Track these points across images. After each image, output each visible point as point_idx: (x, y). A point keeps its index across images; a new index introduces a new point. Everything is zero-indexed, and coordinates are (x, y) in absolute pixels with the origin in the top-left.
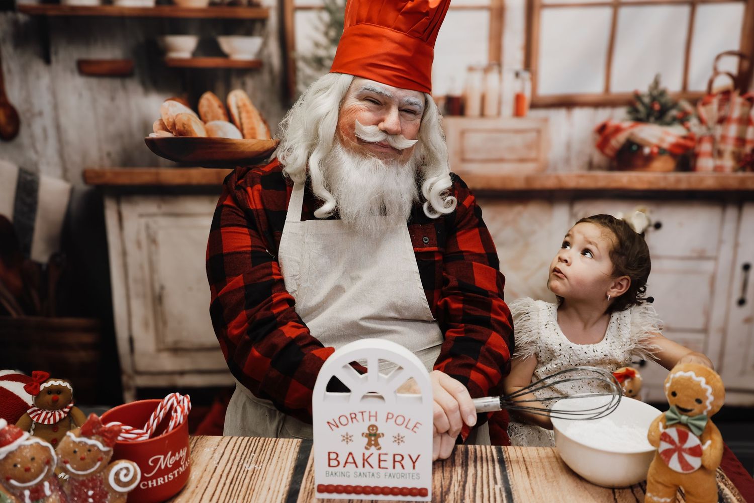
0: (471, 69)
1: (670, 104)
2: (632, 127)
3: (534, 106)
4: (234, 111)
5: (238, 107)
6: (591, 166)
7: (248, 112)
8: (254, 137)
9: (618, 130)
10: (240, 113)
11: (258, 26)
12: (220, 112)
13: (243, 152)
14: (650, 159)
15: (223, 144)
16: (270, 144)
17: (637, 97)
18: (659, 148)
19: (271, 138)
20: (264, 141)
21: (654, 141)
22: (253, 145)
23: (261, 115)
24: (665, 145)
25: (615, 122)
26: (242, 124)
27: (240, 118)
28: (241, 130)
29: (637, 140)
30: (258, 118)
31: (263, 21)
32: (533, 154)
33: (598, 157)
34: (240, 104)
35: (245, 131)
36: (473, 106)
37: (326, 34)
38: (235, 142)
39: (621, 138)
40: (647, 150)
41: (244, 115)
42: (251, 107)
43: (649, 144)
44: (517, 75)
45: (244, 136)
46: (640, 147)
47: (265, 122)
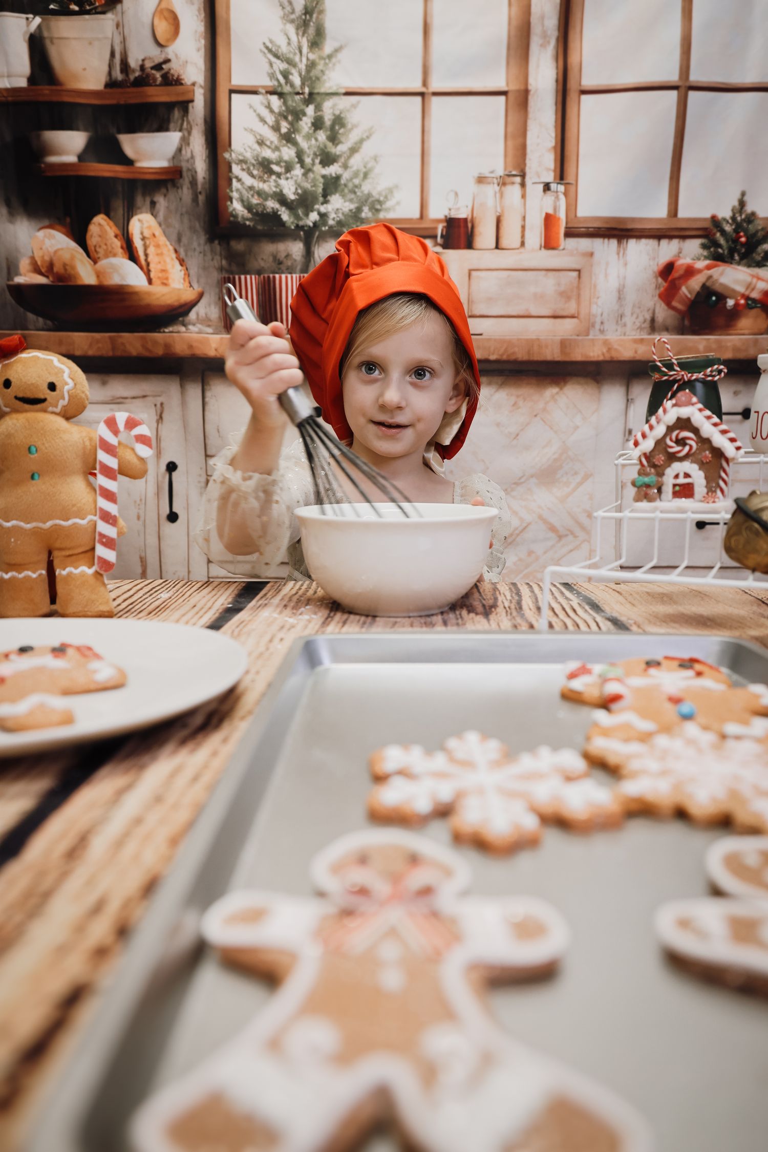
0: (481, 180)
1: (760, 234)
2: (708, 268)
3: (570, 233)
4: (138, 243)
5: (143, 239)
6: (653, 326)
7: (157, 246)
8: (165, 284)
9: (690, 272)
10: (146, 247)
11: (177, 114)
12: (117, 244)
13: (148, 306)
14: (734, 315)
15: (121, 294)
16: (189, 295)
17: (715, 222)
18: (747, 298)
19: (191, 286)
20: (179, 290)
21: (741, 289)
22: (163, 295)
23: (176, 251)
24: (755, 295)
25: (685, 261)
26: (148, 264)
27: (146, 255)
28: (148, 273)
29: (717, 288)
30: (174, 256)
31: (185, 105)
32: (571, 308)
33: (663, 313)
34: (147, 234)
35: (152, 275)
36: (485, 235)
37: (276, 128)
38: (137, 290)
39: (695, 283)
40: (730, 303)
41: (151, 250)
42: (162, 240)
43: (733, 294)
44: (547, 187)
45: (150, 281)
46: (722, 298)
47: (182, 262)
